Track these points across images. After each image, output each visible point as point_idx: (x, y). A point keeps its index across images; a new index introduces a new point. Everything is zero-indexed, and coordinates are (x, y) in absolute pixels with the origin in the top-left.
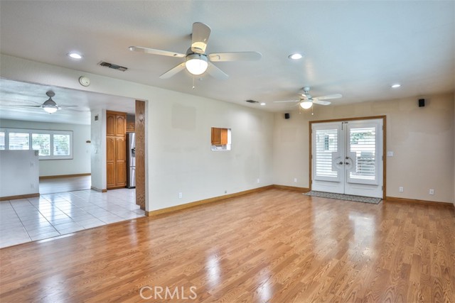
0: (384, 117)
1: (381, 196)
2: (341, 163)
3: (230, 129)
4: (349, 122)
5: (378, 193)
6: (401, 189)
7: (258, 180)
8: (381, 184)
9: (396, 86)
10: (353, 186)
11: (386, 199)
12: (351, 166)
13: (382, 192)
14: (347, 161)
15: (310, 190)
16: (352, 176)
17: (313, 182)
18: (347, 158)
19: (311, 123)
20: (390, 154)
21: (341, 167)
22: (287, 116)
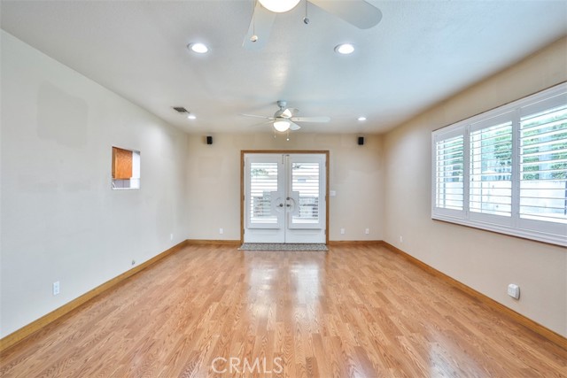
0: (327, 152)
1: (324, 242)
2: (281, 206)
3: (138, 153)
4: (291, 155)
5: (321, 239)
6: (343, 231)
7: (172, 235)
8: (325, 228)
9: (362, 119)
10: (296, 232)
11: (328, 243)
12: (292, 209)
13: (325, 236)
14: (288, 202)
15: (241, 243)
16: (295, 221)
17: (247, 232)
18: (288, 199)
19: (243, 152)
20: (333, 193)
21: (281, 210)
22: (209, 140)
